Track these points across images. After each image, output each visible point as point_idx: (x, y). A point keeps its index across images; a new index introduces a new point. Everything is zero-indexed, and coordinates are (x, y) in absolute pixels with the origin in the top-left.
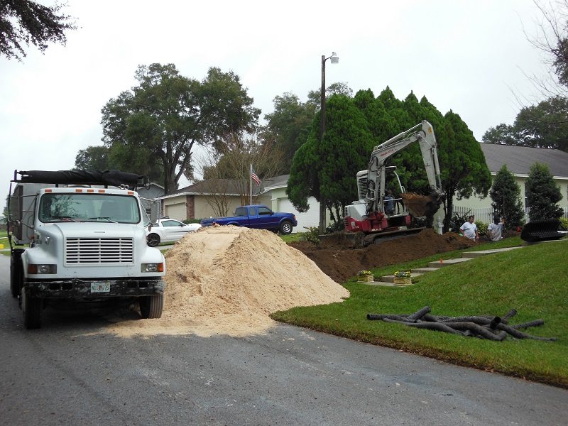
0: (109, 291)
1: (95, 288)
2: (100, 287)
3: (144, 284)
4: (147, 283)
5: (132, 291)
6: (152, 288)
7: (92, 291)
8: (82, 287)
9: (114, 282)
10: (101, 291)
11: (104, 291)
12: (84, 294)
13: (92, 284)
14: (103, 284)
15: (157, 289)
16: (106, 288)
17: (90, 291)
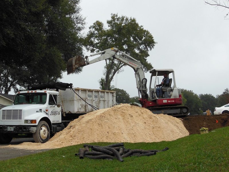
0: (13, 130)
1: (9, 129)
2: (11, 129)
3: (25, 128)
4: (26, 127)
5: (20, 131)
6: (28, 130)
7: (8, 130)
8: (5, 129)
9: (15, 127)
10: (11, 130)
11: (12, 130)
12: (6, 131)
13: (8, 128)
14: (11, 128)
15: (30, 130)
16: (12, 129)
17: (7, 130)
